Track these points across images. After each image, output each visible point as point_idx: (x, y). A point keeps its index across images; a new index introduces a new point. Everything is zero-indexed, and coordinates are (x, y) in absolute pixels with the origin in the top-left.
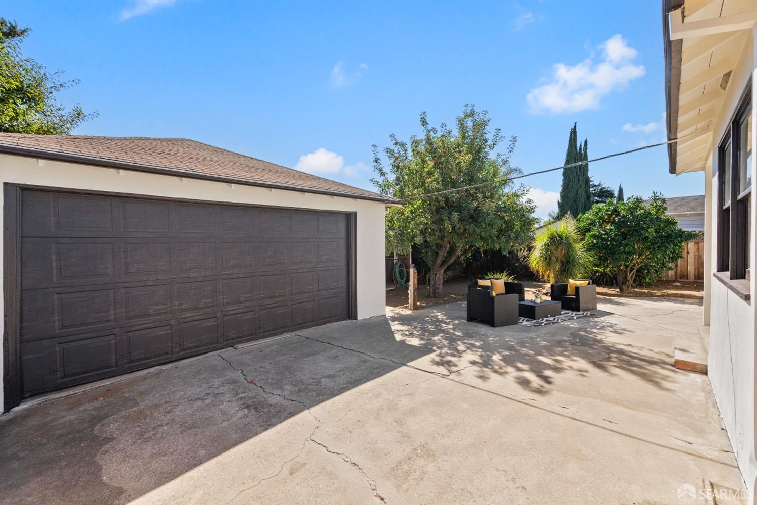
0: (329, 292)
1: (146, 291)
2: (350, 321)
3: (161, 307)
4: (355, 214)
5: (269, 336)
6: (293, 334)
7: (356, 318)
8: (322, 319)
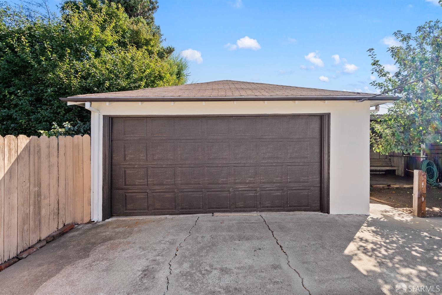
0: (299, 185)
1: (162, 170)
2: (322, 213)
3: (169, 180)
4: (329, 115)
5: (240, 211)
6: (259, 214)
7: (328, 213)
8: (290, 206)
